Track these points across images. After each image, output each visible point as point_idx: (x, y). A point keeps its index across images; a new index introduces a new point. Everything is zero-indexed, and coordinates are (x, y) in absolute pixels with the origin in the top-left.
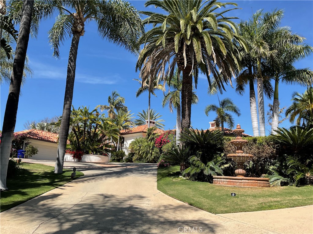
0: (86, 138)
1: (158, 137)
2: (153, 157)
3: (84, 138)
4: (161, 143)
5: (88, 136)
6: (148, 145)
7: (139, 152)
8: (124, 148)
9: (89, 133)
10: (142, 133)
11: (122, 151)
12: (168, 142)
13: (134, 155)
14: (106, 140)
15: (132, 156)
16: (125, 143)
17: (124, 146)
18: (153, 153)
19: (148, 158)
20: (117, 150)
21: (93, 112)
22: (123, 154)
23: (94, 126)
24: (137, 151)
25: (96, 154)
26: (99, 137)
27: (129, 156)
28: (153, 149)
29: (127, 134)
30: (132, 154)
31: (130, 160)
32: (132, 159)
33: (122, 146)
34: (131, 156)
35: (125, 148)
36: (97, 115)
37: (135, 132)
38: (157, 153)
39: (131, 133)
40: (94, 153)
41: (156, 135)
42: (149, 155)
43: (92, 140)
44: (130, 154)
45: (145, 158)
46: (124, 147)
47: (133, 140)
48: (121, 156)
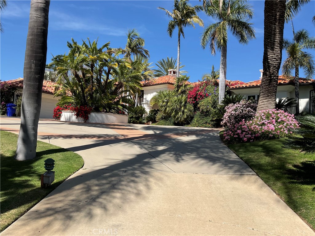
0: (94, 88)
1: (191, 89)
2: (185, 116)
3: (92, 88)
4: (195, 98)
5: (97, 86)
6: (179, 100)
7: (166, 109)
8: (143, 104)
9: (99, 81)
10: (167, 84)
11: (142, 107)
12: (206, 96)
13: (157, 113)
14: (122, 92)
15: (155, 114)
16: (144, 97)
17: (144, 100)
18: (186, 110)
19: (178, 118)
20: (136, 106)
21: (103, 47)
22: (143, 111)
23: (105, 72)
24: (163, 108)
25: (109, 111)
26: (113, 88)
27: (151, 113)
28: (185, 106)
29: (148, 86)
30: (155, 112)
31: (152, 119)
32: (155, 118)
33: (140, 101)
34: (153, 113)
35: (145, 104)
36: (110, 53)
37: (158, 83)
38: (190, 111)
39: (152, 85)
40: (107, 111)
41: (188, 87)
42: (180, 113)
43: (103, 92)
44: (152, 111)
45: (175, 117)
46: (144, 102)
47: (155, 94)
48: (140, 113)
